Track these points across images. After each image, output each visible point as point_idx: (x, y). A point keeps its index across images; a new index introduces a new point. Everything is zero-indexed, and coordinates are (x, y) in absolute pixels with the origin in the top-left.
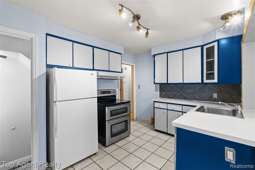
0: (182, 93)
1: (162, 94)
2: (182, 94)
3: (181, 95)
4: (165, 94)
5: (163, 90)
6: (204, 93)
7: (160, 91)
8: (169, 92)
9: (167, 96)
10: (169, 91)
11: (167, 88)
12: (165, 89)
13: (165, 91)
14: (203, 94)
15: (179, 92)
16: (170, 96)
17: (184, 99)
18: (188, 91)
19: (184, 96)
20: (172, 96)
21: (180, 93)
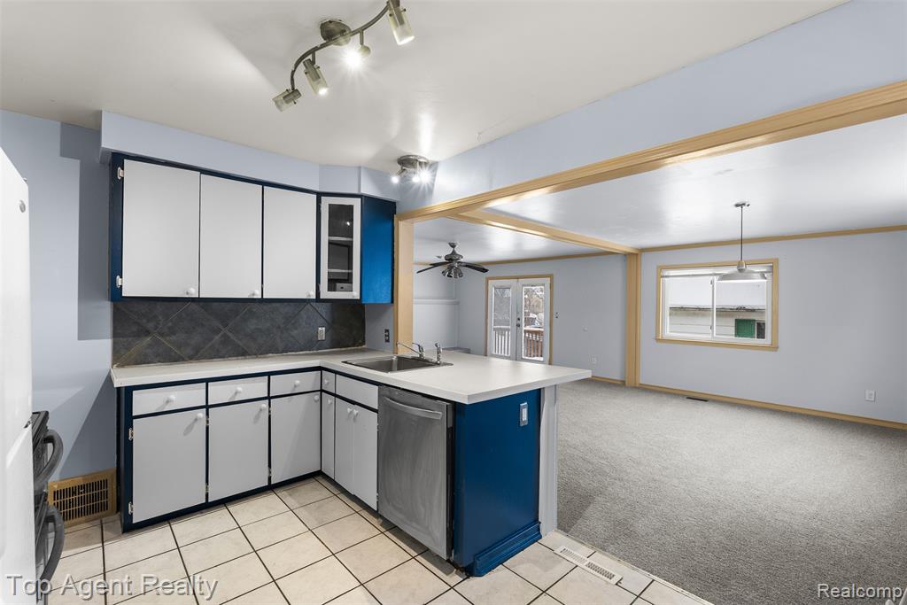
0: (230, 334)
1: (128, 349)
2: (229, 337)
3: (226, 341)
4: (150, 346)
5: (134, 329)
6: (296, 329)
7: (116, 335)
8: (173, 338)
9: (158, 355)
10: (172, 332)
11: (160, 318)
12: (150, 326)
13: (148, 333)
14: (296, 332)
15: (217, 331)
16: (179, 353)
17: (237, 356)
18: (252, 325)
19: (239, 346)
20: (189, 351)
21: (222, 336)
